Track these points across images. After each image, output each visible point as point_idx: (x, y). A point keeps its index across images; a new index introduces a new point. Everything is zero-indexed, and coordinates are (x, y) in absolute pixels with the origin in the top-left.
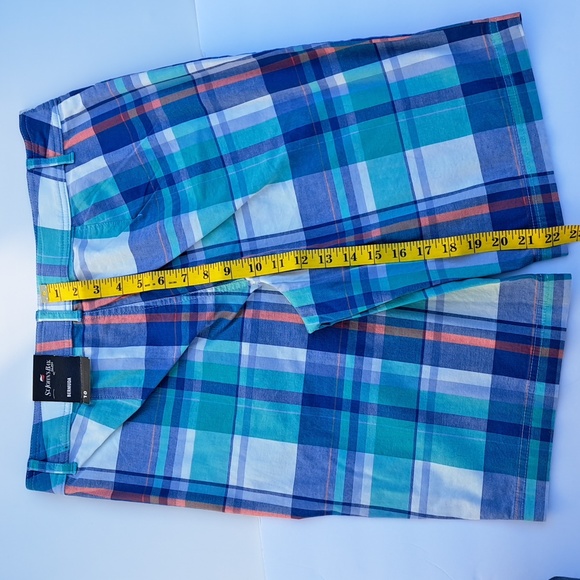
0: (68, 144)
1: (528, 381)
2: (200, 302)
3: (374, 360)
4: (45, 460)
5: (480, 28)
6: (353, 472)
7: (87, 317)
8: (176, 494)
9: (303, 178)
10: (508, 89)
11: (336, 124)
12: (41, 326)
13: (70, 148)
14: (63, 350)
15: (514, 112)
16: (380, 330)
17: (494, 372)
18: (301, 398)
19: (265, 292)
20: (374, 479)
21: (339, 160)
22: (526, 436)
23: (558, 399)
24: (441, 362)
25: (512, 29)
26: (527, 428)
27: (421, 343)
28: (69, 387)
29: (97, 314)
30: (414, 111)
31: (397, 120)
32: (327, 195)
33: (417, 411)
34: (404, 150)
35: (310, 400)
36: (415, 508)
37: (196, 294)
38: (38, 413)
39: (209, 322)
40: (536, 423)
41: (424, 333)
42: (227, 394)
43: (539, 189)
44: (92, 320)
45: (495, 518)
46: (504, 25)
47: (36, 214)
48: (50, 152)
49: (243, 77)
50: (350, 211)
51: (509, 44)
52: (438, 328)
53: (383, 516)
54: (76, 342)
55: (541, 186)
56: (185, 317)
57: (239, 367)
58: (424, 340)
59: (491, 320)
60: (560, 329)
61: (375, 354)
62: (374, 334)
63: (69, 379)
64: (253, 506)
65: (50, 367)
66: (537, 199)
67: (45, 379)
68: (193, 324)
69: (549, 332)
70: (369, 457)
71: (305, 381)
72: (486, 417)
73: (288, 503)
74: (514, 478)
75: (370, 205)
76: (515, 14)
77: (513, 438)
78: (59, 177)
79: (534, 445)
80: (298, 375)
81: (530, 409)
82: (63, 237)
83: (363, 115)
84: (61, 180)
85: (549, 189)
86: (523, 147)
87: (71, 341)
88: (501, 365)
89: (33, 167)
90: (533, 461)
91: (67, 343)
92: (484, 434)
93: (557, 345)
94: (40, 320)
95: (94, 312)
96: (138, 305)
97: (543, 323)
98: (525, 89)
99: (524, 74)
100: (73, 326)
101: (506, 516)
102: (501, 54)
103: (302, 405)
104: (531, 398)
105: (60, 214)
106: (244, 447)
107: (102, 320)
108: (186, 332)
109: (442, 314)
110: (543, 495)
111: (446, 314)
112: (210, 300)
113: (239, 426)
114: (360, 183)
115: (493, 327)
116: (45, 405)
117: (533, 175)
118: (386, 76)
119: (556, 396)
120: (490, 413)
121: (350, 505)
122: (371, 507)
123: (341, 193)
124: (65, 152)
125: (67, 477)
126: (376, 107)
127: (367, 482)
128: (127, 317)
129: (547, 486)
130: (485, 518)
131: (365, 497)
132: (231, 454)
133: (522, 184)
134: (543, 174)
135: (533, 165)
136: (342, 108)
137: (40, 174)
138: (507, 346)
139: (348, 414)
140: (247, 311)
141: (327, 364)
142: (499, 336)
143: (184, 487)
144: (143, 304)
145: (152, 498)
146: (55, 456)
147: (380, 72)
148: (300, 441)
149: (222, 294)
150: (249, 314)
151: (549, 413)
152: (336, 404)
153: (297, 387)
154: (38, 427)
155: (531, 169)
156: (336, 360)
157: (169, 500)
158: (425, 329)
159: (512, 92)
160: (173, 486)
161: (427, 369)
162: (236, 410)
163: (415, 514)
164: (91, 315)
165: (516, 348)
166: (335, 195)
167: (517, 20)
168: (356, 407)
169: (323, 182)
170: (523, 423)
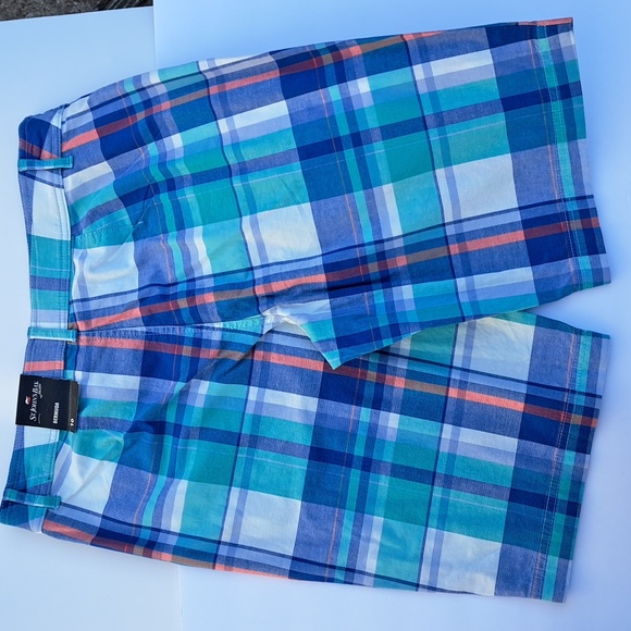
0: (67, 146)
1: (556, 449)
2: (204, 337)
3: (392, 415)
4: (25, 491)
5: (526, 32)
6: (360, 536)
7: (83, 337)
8: (163, 547)
9: (322, 202)
10: (553, 104)
11: (358, 140)
12: (32, 344)
13: (69, 151)
14: (53, 372)
15: (556, 130)
16: (400, 383)
17: (521, 437)
18: (308, 451)
19: (278, 333)
20: (381, 545)
21: (363, 182)
22: (551, 508)
23: (587, 470)
24: (463, 422)
25: (562, 36)
26: (553, 500)
27: (443, 400)
28: (56, 413)
29: (94, 335)
30: (448, 128)
31: (428, 137)
32: (349, 220)
33: (434, 473)
34: (434, 169)
35: (318, 454)
36: (424, 580)
37: (201, 328)
38: (20, 438)
39: (211, 360)
40: (563, 496)
41: (448, 390)
42: (228, 443)
43: (578, 213)
44: (88, 341)
45: (511, 595)
46: (553, 30)
47: (29, 221)
48: (46, 153)
49: (259, 79)
50: (374, 235)
51: (557, 53)
52: (463, 385)
53: (389, 587)
54: (68, 364)
55: (580, 211)
56: (187, 351)
57: (244, 413)
58: (446, 397)
59: (522, 382)
60: (595, 396)
61: (393, 408)
62: (392, 387)
63: (57, 404)
64: (248, 565)
65: (37, 389)
66: (576, 225)
67: (31, 402)
68: (194, 360)
69: (583, 398)
70: (378, 520)
71: (314, 434)
72: (509, 485)
73: (287, 564)
74: (534, 553)
75: (396, 229)
76: (566, 19)
77: (536, 509)
78: (56, 182)
79: (560, 519)
80: (307, 425)
81: (557, 479)
82: (61, 247)
83: (389, 132)
84: (59, 186)
85: (588, 214)
86: (562, 169)
87: (63, 362)
88: (528, 430)
89: (25, 169)
90: (557, 537)
91: (58, 365)
92: (506, 503)
93: (591, 413)
94: (32, 337)
95: (91, 332)
96: (139, 329)
97: (577, 388)
98: (571, 103)
99: (571, 87)
100: (67, 346)
101: (522, 593)
102: (548, 63)
103: (310, 459)
104: (560, 467)
105: (58, 223)
106: (242, 500)
107: (98, 342)
108: (185, 368)
109: (468, 371)
110: (565, 575)
111: (473, 372)
112: (216, 337)
113: (238, 477)
114: (385, 205)
115: (523, 389)
116: (28, 429)
117: (572, 199)
118: (416, 85)
119: (586, 467)
120: (514, 480)
121: (353, 571)
122: (376, 576)
123: (364, 217)
124: (62, 155)
125: (48, 511)
126: (404, 122)
127: (374, 548)
128: (125, 341)
129: (570, 565)
130: (500, 594)
131: (371, 564)
132: (226, 508)
133: (559, 208)
134: (582, 198)
135: (572, 188)
136: (366, 122)
137: (34, 178)
138: (536, 410)
139: (359, 472)
140: (256, 352)
141: (340, 415)
142: (529, 399)
143: (172, 541)
144: (144, 329)
145: (137, 549)
146: (36, 487)
147: (410, 79)
148: (304, 499)
149: (230, 331)
150: (259, 355)
151: (578, 484)
152: (346, 461)
153: (304, 439)
154: (19, 455)
155: (570, 192)
156: (350, 413)
157: (154, 553)
158: (448, 386)
159: (557, 107)
160: (161, 538)
161: (448, 428)
162: (235, 460)
163: (424, 587)
164: (87, 335)
165: (546, 413)
166: (357, 219)
167: (568, 26)
168: (368, 465)
169: (344, 207)
170: (549, 494)
